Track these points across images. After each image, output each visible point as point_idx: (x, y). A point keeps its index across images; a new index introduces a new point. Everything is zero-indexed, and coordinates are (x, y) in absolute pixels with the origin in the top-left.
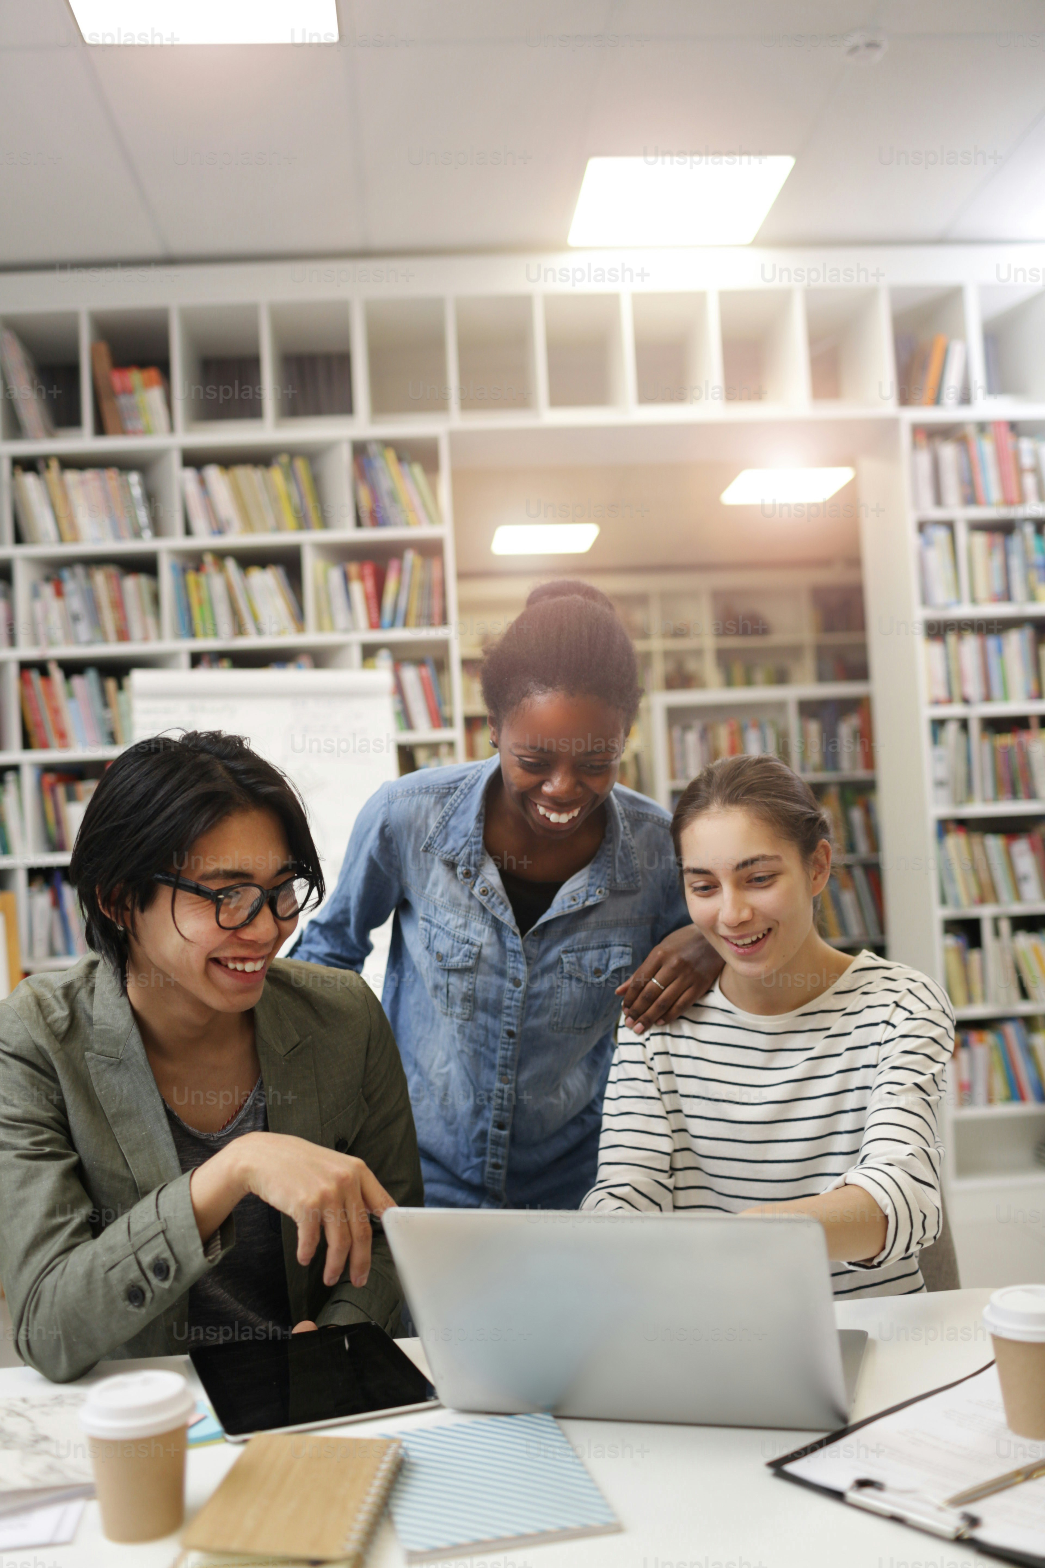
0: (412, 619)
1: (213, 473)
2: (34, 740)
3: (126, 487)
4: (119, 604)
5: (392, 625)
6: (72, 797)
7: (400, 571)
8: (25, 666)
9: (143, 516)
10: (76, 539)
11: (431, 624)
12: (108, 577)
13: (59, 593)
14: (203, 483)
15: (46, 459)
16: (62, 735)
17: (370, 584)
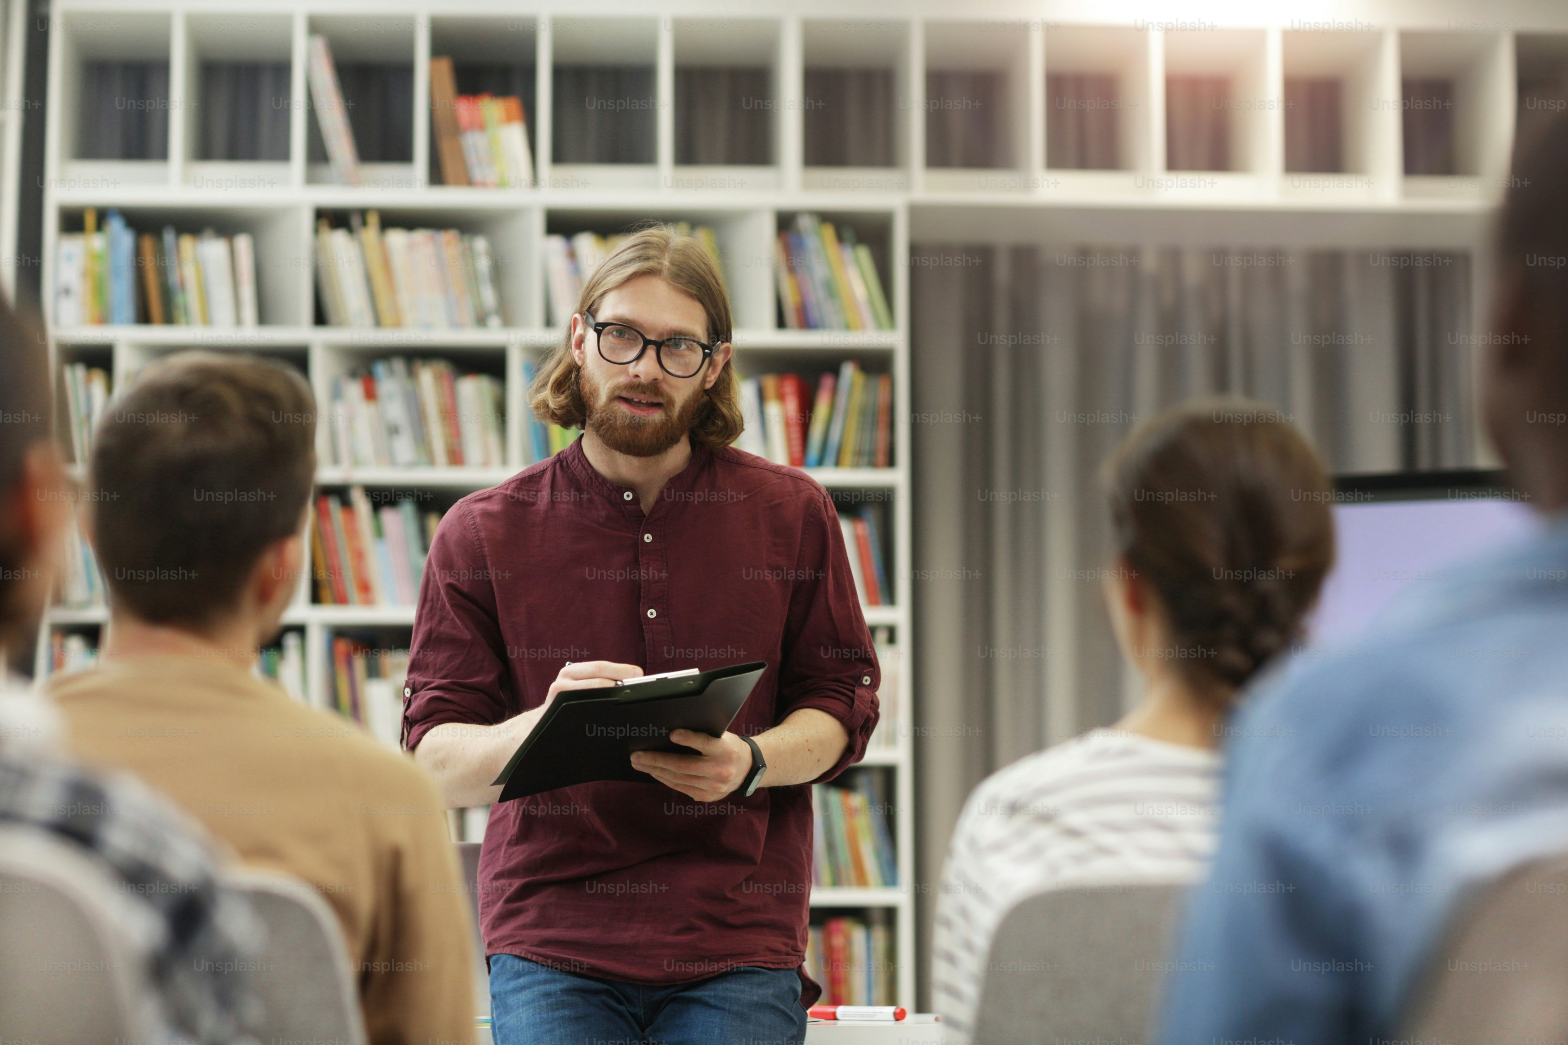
0: (848, 457)
1: (586, 243)
2: (325, 593)
3: (470, 255)
4: (451, 415)
5: (820, 462)
6: (374, 672)
7: (834, 391)
8: (322, 492)
9: (488, 296)
10: (398, 324)
11: (873, 464)
12: (438, 378)
13: (370, 394)
14: (572, 255)
15: (363, 213)
16: (365, 588)
17: (792, 406)
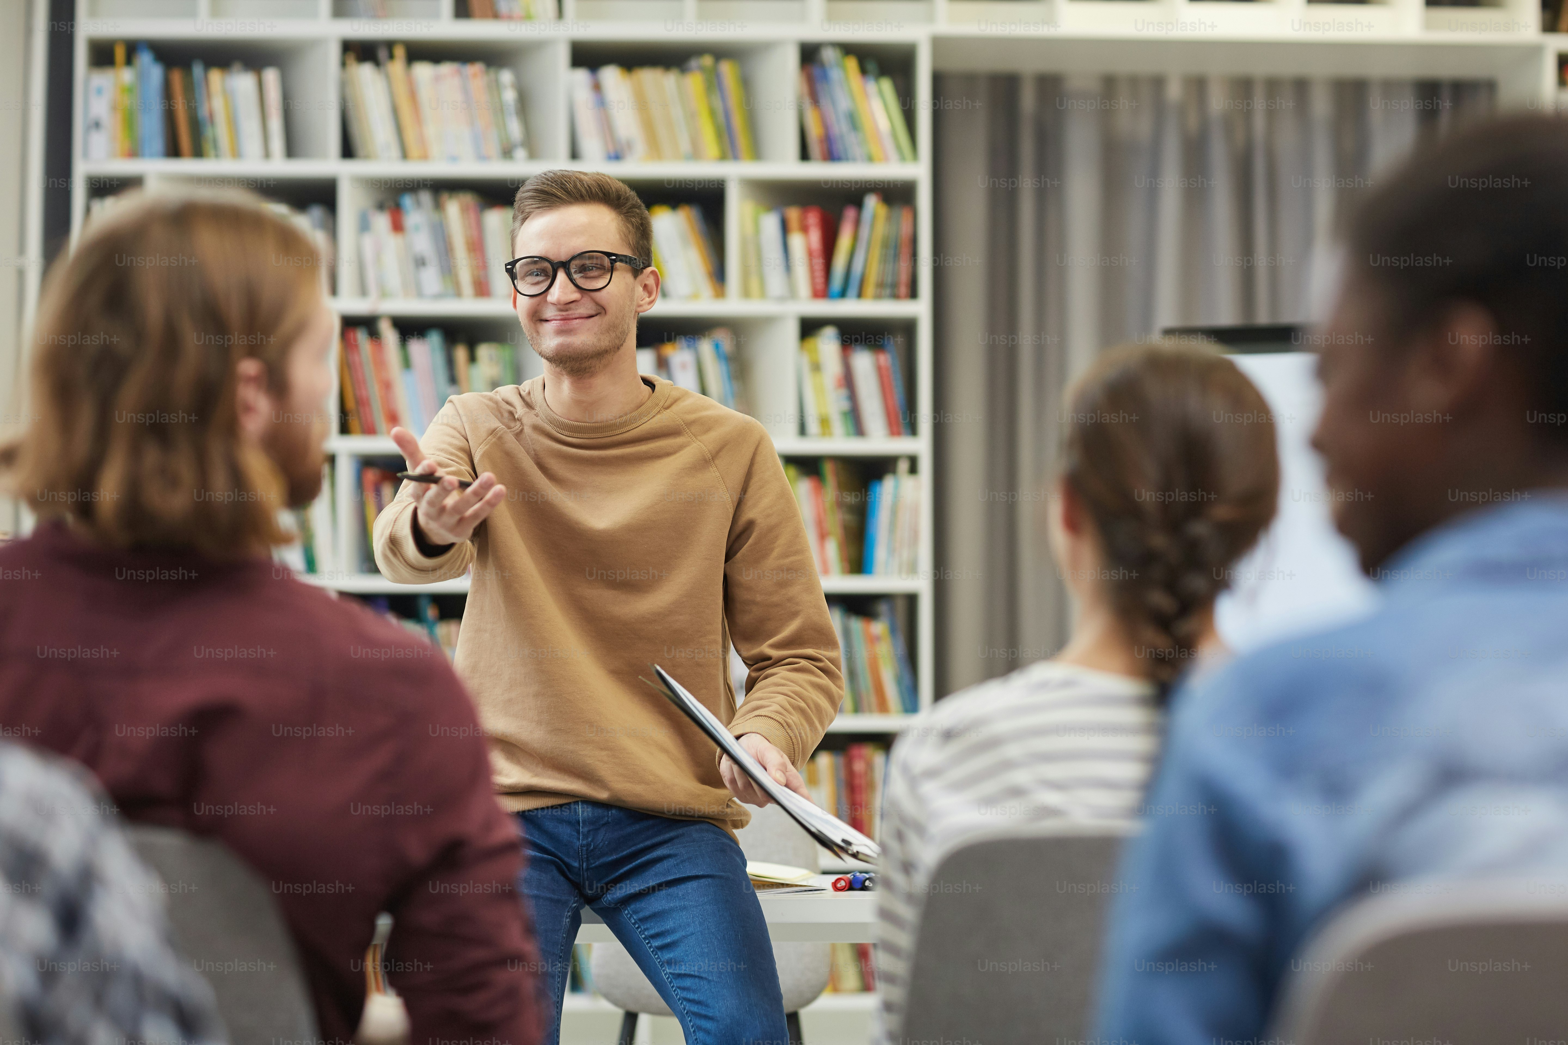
0: (870, 289)
1: (611, 75)
2: (354, 422)
3: (496, 87)
4: (477, 247)
5: (843, 294)
7: (857, 223)
8: (350, 323)
9: (515, 128)
10: (425, 157)
11: (895, 296)
12: (464, 210)
13: (398, 226)
14: (597, 87)
15: (390, 45)
16: (393, 418)
17: (815, 237)
